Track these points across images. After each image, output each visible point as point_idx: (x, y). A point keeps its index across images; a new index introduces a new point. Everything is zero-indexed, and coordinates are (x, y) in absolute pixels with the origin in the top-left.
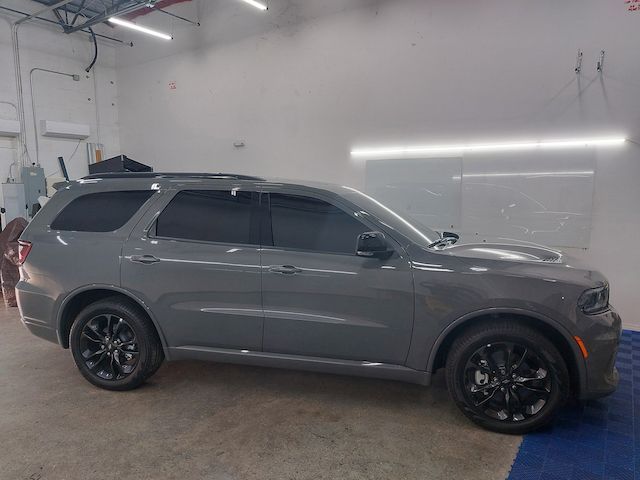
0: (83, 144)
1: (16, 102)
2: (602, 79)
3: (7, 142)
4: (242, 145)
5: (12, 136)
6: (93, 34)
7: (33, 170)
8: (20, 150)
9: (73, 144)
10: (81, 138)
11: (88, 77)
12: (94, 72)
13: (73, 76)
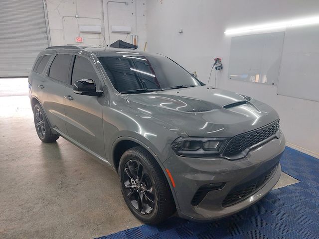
1: (101, 18)
3: (97, 36)
4: (182, 32)
5: (99, 33)
8: (102, 39)
9: (125, 36)
10: (128, 33)
11: (132, 3)
12: (135, 0)
13: (125, 3)
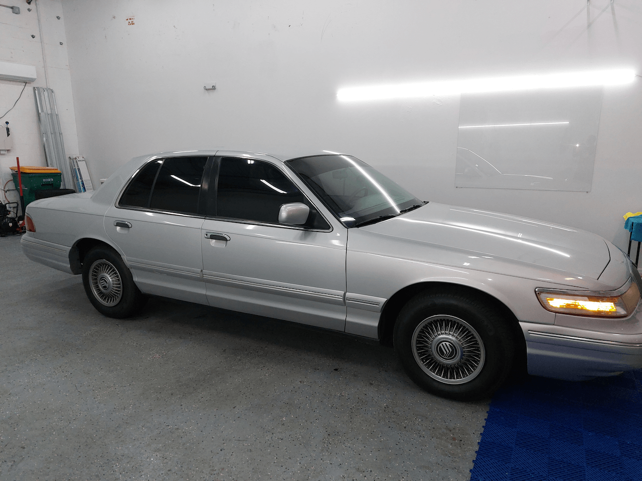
0: (29, 89)
2: (613, 9)
4: (214, 88)
9: (18, 88)
10: (26, 82)
11: (29, 10)
12: (36, 4)
13: (12, 8)
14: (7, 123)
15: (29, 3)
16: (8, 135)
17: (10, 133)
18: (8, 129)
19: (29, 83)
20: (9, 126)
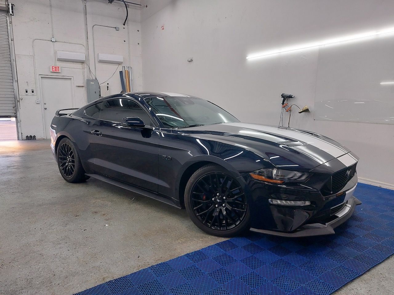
0: (120, 67)
1: (85, 44)
3: (79, 66)
4: (191, 61)
5: (82, 62)
6: (124, 2)
7: (92, 81)
8: (86, 70)
9: (115, 67)
10: (119, 63)
11: (124, 28)
12: (127, 25)
13: (116, 28)
14: (108, 84)
15: (124, 25)
16: (108, 90)
17: (109, 89)
18: (108, 87)
19: (121, 64)
20: (108, 85)
